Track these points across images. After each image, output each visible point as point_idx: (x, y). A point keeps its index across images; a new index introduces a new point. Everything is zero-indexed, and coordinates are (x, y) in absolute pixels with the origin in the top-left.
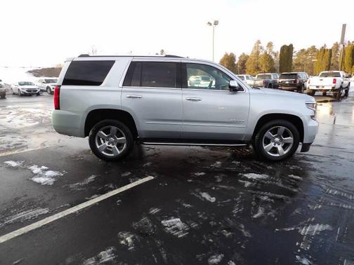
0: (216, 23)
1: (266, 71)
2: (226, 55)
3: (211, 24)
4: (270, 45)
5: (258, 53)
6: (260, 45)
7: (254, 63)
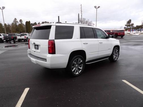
4: (21, 21)
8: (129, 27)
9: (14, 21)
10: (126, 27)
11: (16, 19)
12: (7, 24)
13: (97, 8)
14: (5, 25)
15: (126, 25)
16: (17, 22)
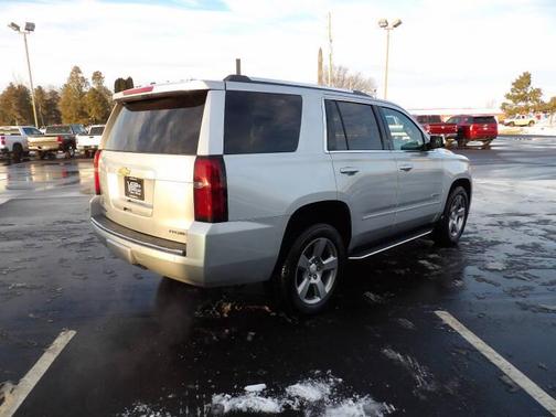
0: (30, 27)
1: (98, 118)
2: (11, 88)
3: (18, 28)
4: (97, 76)
5: (80, 87)
6: (80, 75)
7: (75, 105)
8: (522, 104)
9: (72, 78)
10: (510, 102)
11: (77, 70)
12: (47, 91)
13: (390, 26)
14: (40, 91)
15: (508, 97)
16: (83, 80)
